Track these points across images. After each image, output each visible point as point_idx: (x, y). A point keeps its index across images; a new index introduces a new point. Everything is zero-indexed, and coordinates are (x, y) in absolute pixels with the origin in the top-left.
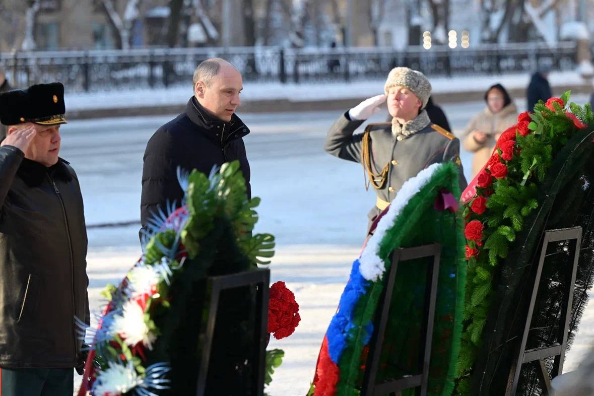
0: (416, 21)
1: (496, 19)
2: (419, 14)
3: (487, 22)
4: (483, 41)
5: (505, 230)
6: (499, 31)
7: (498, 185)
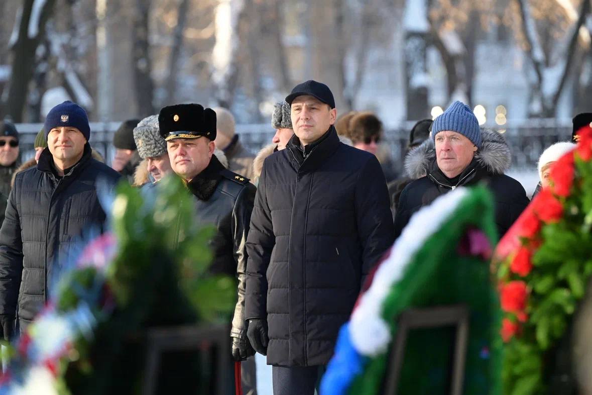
0: (419, 80)
1: (552, 78)
2: (426, 70)
3: (537, 88)
4: (531, 116)
5: (561, 296)
6: (557, 97)
7: (549, 231)
